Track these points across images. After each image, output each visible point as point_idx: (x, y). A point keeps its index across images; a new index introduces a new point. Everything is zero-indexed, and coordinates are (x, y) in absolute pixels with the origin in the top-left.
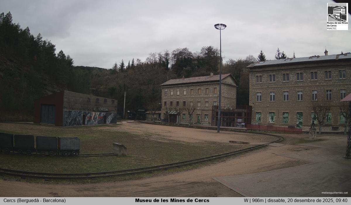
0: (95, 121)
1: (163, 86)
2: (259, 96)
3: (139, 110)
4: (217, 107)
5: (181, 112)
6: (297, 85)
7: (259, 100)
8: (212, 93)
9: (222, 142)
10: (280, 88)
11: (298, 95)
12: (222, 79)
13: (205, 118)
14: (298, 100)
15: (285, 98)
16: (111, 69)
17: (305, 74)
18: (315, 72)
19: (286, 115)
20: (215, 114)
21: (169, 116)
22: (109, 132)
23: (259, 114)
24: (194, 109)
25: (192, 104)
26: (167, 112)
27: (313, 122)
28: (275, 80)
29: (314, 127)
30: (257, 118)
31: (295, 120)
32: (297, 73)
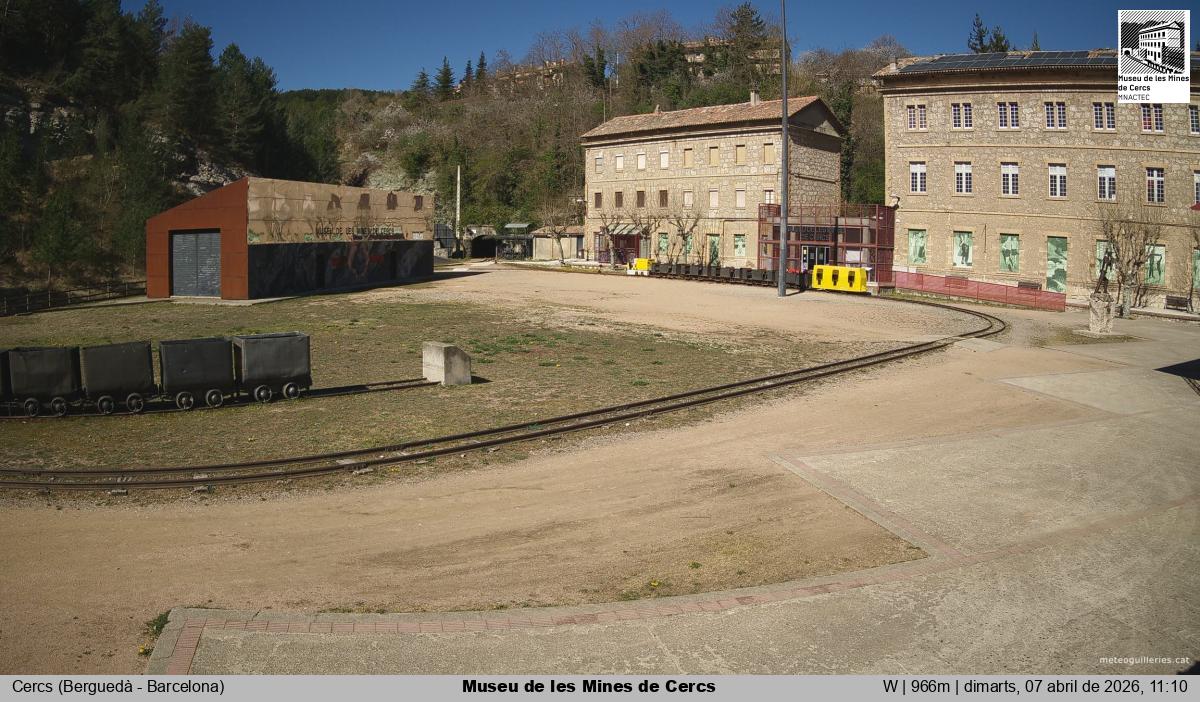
0: (358, 273)
1: (589, 139)
2: (919, 176)
3: (508, 226)
4: (775, 210)
5: (653, 227)
6: (1046, 144)
7: (919, 187)
8: (756, 162)
9: (797, 330)
10: (988, 151)
11: (1051, 177)
12: (789, 115)
13: (736, 246)
14: (1052, 194)
15: (1006, 183)
16: (406, 93)
17: (1073, 108)
18: (1107, 104)
19: (1010, 244)
20: (770, 234)
21: (611, 244)
22: (409, 306)
23: (920, 234)
24: (697, 220)
25: (688, 200)
26: (605, 229)
27: (1103, 272)
28: (971, 121)
29: (1105, 292)
30: (912, 250)
31: (1041, 263)
32: (1047, 104)
